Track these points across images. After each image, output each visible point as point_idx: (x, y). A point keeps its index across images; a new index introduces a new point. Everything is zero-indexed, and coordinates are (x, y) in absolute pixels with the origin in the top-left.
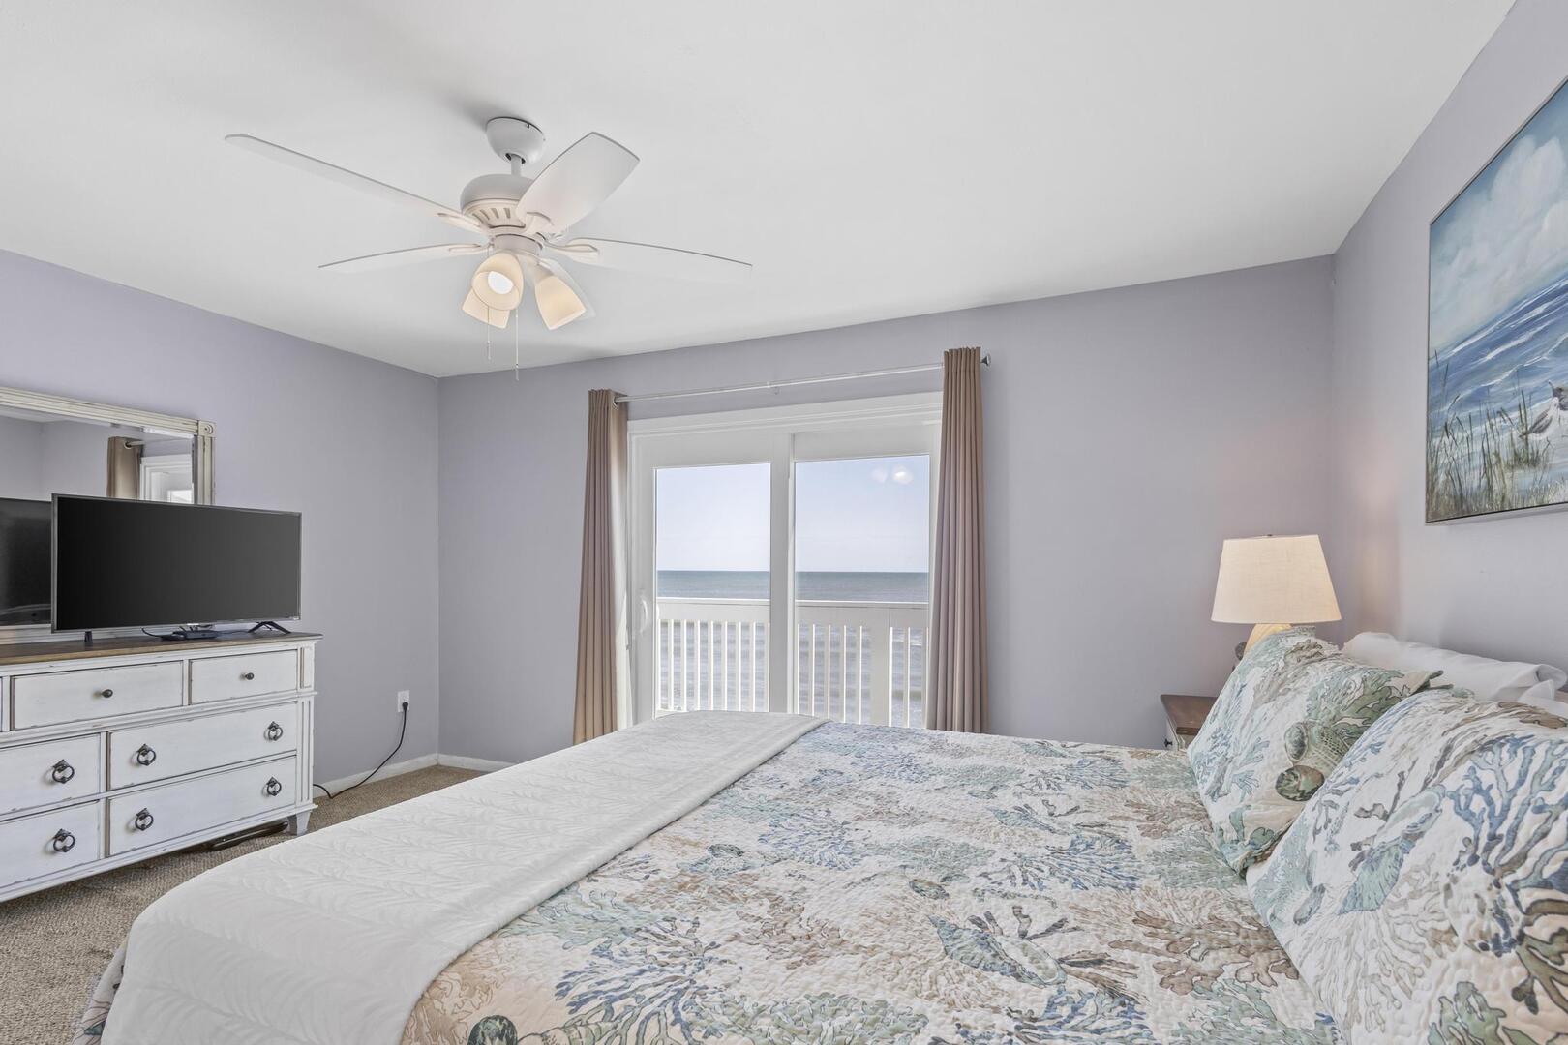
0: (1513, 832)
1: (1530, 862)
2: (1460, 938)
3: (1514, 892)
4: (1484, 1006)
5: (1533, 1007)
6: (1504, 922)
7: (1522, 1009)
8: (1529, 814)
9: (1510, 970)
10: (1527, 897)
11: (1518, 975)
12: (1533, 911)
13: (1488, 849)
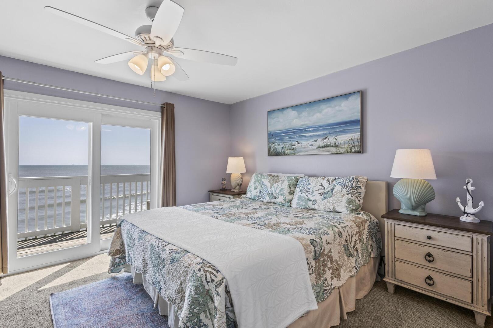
0: (346, 185)
1: (349, 186)
2: (345, 195)
3: (348, 189)
4: (349, 199)
5: (353, 197)
6: (348, 192)
7: (352, 198)
8: (347, 183)
9: (350, 195)
10: (350, 189)
11: (351, 195)
12: (351, 190)
13: (344, 187)
